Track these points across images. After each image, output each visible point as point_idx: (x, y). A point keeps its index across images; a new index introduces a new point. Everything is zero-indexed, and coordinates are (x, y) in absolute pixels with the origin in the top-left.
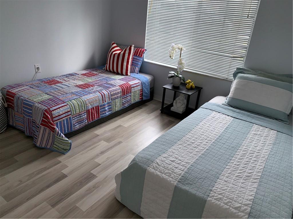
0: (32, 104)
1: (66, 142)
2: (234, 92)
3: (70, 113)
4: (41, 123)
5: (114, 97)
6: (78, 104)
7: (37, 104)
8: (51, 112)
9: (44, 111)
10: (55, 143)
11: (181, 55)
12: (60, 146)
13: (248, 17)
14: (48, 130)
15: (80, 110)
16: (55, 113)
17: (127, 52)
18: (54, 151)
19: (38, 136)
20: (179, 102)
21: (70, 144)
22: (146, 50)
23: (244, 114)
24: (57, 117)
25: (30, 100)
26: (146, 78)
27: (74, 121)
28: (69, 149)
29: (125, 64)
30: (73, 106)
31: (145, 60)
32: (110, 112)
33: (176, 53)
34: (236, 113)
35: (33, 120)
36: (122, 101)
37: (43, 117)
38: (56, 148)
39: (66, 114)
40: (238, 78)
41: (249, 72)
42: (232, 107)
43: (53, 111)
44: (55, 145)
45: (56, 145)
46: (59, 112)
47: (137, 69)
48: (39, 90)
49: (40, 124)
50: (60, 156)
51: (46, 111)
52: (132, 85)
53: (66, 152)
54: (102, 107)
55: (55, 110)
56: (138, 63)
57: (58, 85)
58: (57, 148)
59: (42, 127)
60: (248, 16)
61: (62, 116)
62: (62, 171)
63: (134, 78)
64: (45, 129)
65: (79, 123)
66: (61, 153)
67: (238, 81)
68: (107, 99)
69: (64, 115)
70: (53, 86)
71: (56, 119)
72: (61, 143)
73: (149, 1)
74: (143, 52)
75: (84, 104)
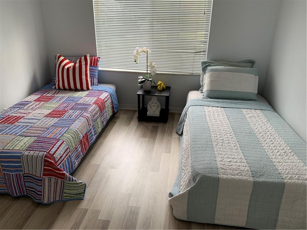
0: (20, 155)
1: (80, 185)
2: (211, 85)
3: (68, 151)
4: (43, 173)
5: (95, 117)
6: (72, 137)
7: (26, 153)
8: (53, 156)
9: (45, 157)
10: (65, 191)
11: (147, 58)
12: (72, 192)
13: (204, 14)
14: (53, 179)
15: (75, 143)
16: (57, 156)
17: (83, 63)
18: (67, 201)
19: (43, 191)
20: (153, 106)
21: (85, 186)
22: (100, 58)
23: (227, 102)
24: (59, 159)
25: (9, 150)
26: (110, 88)
27: (73, 157)
28: (83, 192)
29: (84, 77)
30: (69, 141)
31: (100, 69)
32: (95, 136)
33: (140, 57)
34: (221, 103)
35: (25, 174)
36: (101, 119)
37: (44, 166)
38: (67, 196)
39: (66, 153)
40: (209, 71)
41: (214, 64)
42: (211, 98)
43: (54, 154)
44: (65, 193)
45: (67, 193)
46: (60, 153)
47: (96, 81)
48: (7, 134)
49: (42, 176)
50: (79, 203)
51: (46, 156)
52: (104, 99)
53: (83, 196)
54: (90, 133)
55: (55, 152)
56: (95, 74)
57: (22, 120)
58: (70, 196)
59: (46, 179)
60: (204, 12)
61: (63, 157)
62: (98, 219)
63: (102, 91)
64: (50, 178)
65: (77, 158)
66: (77, 199)
67: (211, 74)
68: (91, 122)
69: (65, 155)
70: (16, 123)
71: (59, 162)
72: (73, 189)
73: (93, 1)
74: (97, 60)
75: (77, 135)
